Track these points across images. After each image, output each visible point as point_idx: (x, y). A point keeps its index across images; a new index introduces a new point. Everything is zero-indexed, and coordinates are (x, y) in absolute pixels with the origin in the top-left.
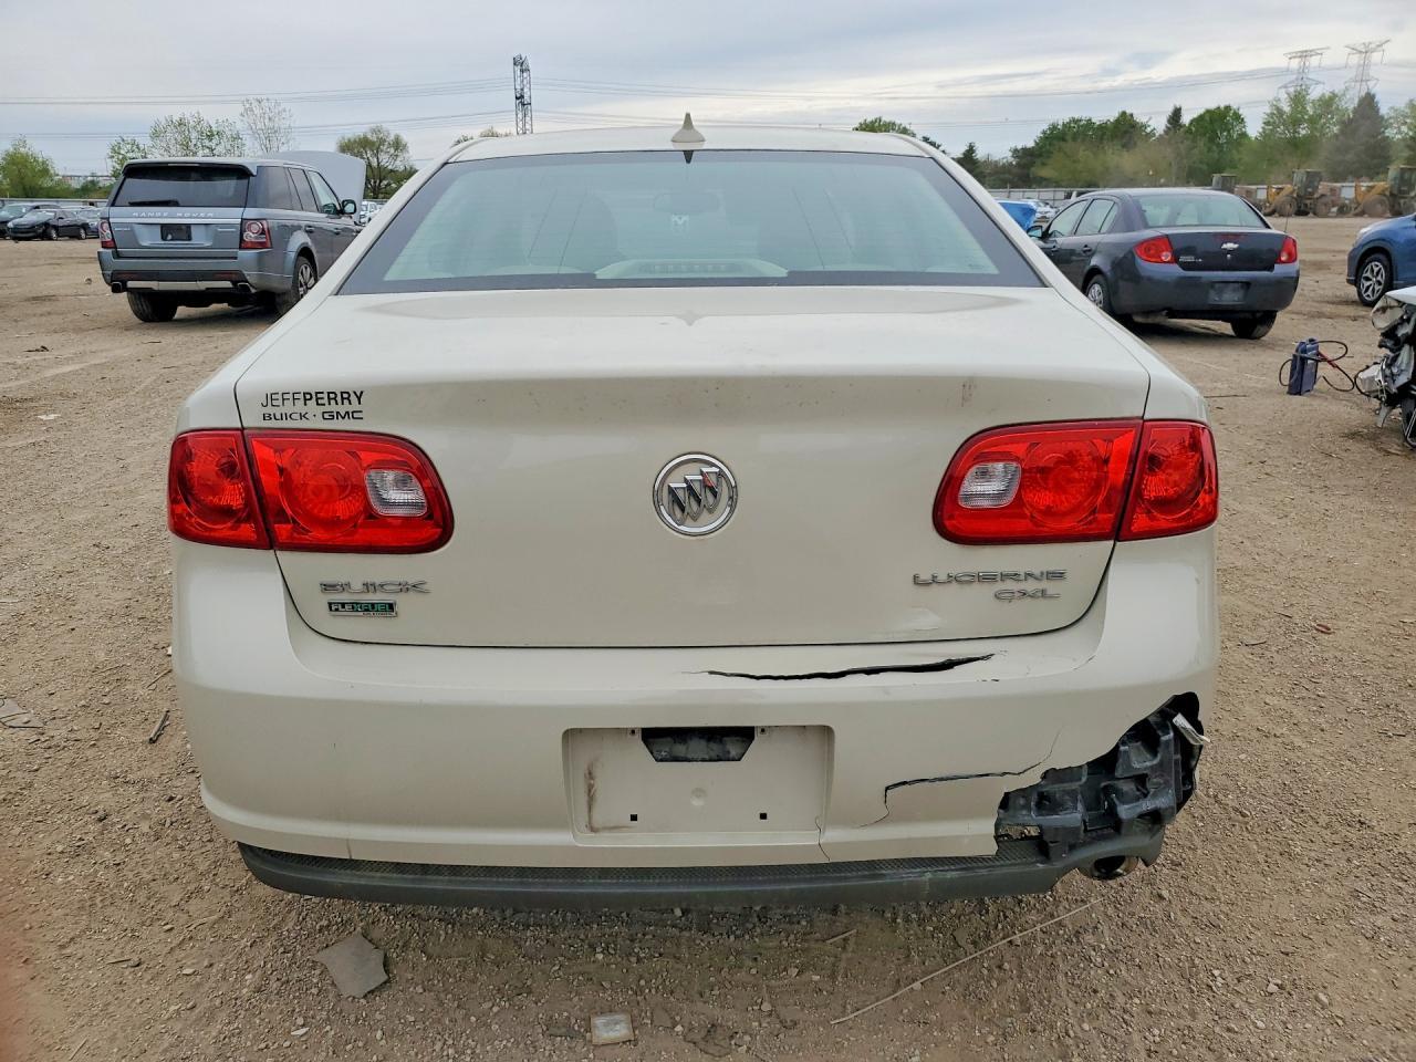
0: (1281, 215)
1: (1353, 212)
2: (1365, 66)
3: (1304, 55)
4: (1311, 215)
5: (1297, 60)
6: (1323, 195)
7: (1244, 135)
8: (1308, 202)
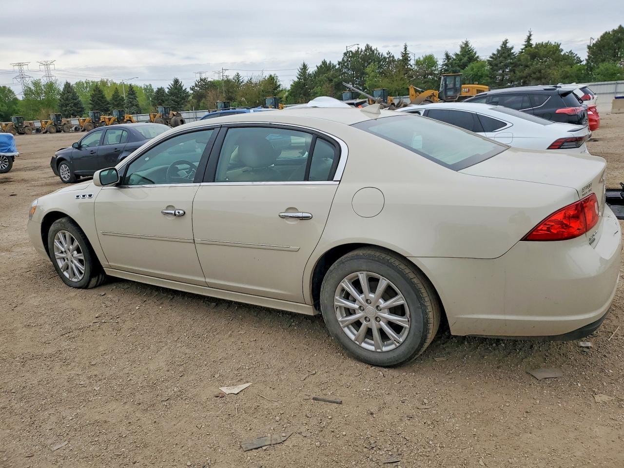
0: (50, 133)
1: (81, 130)
2: (48, 70)
3: (20, 65)
4: (62, 132)
5: (17, 67)
6: (65, 124)
7: (16, 99)
8: (60, 127)
